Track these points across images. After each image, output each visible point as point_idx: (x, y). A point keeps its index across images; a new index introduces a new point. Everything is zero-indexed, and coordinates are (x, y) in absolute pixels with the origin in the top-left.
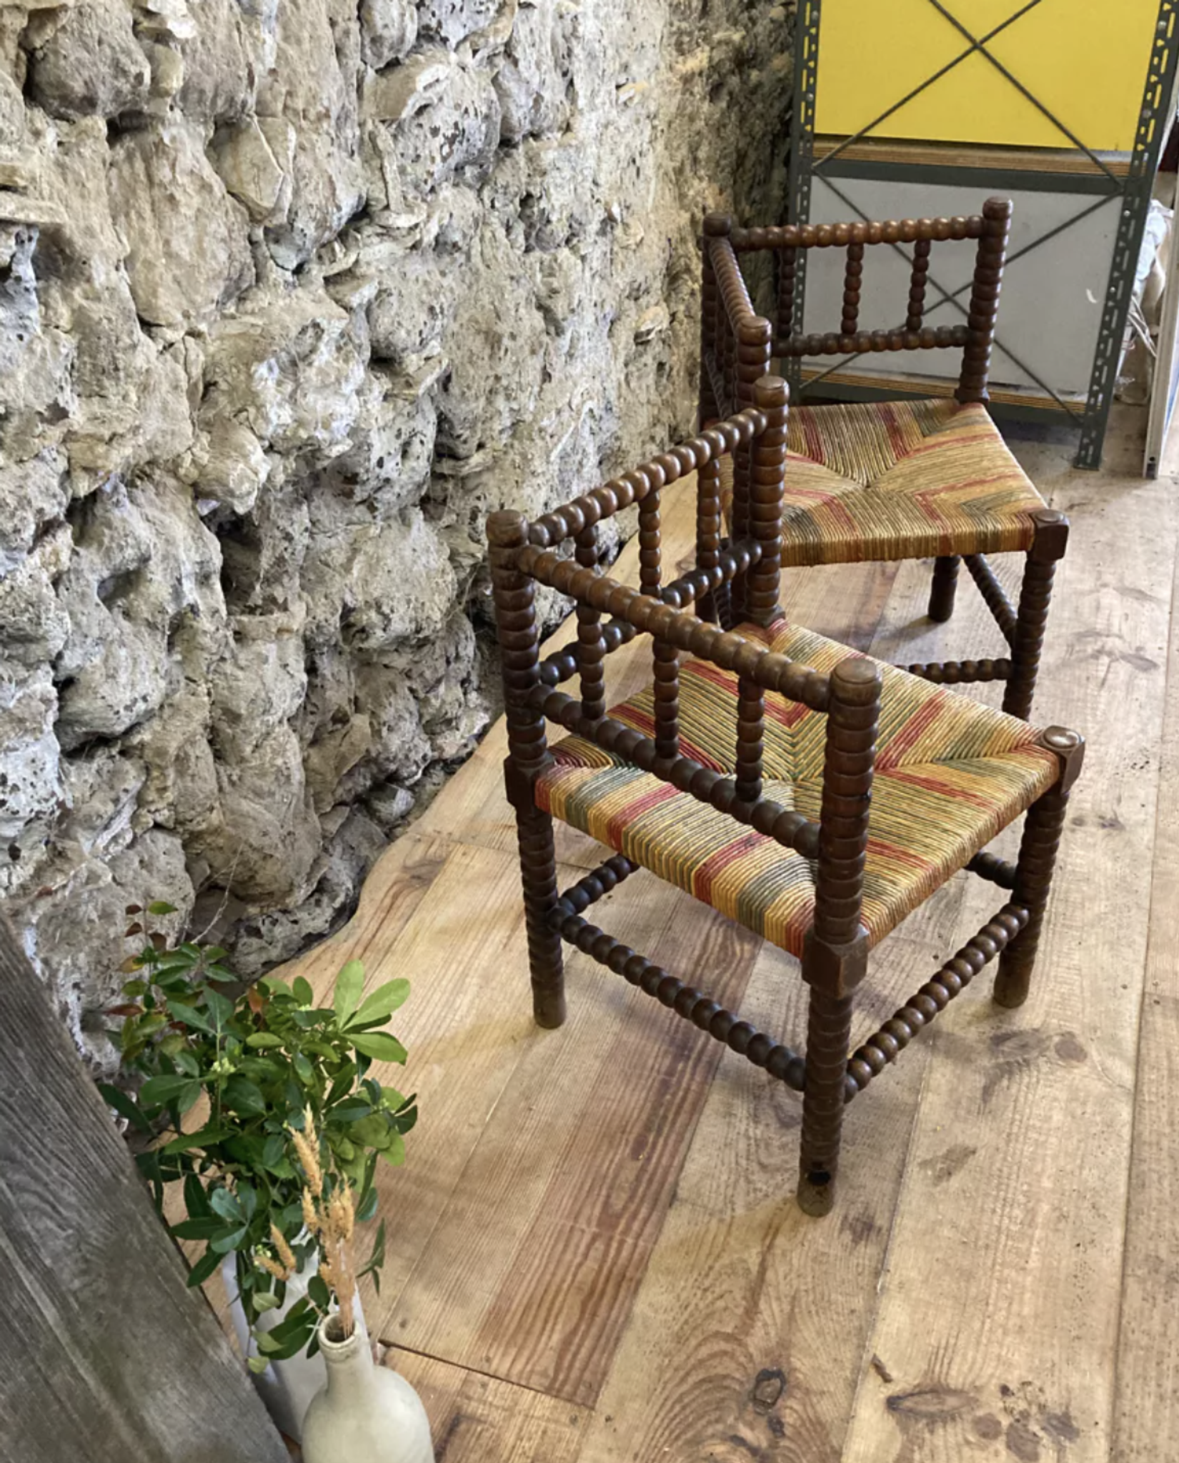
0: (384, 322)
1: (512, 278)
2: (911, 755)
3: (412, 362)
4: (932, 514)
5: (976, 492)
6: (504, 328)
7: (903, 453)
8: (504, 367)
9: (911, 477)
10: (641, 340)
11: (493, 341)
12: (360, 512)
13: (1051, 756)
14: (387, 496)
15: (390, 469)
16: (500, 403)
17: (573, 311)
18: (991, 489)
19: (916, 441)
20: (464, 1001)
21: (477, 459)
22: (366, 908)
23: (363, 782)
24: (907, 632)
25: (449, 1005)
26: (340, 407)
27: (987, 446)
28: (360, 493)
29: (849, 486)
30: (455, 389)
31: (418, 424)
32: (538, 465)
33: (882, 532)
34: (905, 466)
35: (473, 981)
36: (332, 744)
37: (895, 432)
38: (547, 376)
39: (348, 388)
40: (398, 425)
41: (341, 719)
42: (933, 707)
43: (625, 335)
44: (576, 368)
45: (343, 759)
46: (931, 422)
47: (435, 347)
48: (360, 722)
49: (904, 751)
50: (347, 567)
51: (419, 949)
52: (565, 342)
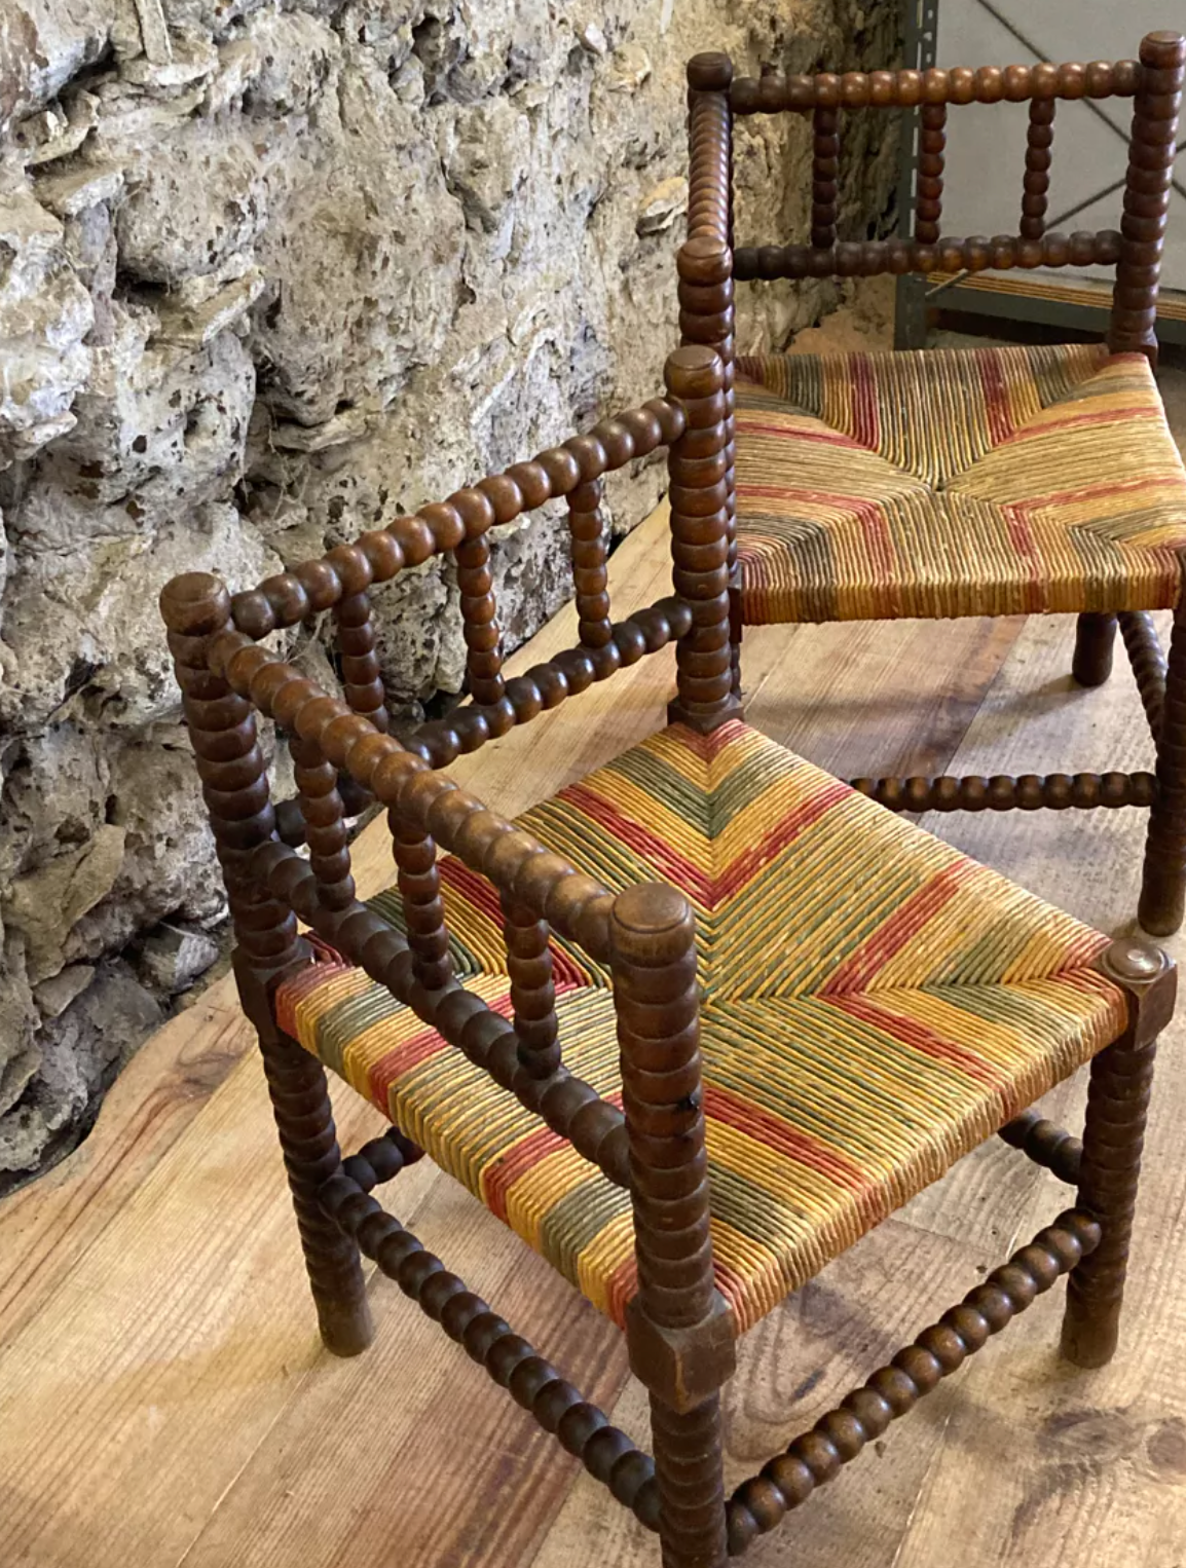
0: (143, 233)
1: (400, 148)
2: (888, 974)
3: (197, 289)
4: (1022, 543)
5: (1104, 507)
6: (382, 226)
7: (1004, 434)
8: (383, 286)
9: (1005, 478)
10: (648, 229)
11: (361, 247)
12: (113, 518)
13: (1115, 992)
14: (157, 492)
15: (160, 451)
16: (380, 339)
17: (509, 194)
18: (1123, 504)
19: (1030, 415)
20: (220, 1300)
21: (337, 425)
22: (105, 1130)
23: (119, 926)
24: (1035, 702)
25: (196, 1306)
26: (50, 370)
27: (1135, 429)
28: (108, 490)
29: (907, 487)
30: (288, 323)
31: (211, 382)
32: (448, 431)
33: (931, 575)
34: (1001, 457)
35: (242, 1265)
36: (55, 875)
37: (997, 397)
38: (465, 294)
39: (60, 340)
40: (174, 384)
41: (74, 835)
42: (941, 889)
43: (618, 224)
44: (523, 281)
45: (73, 897)
46: (1057, 383)
47: (242, 264)
48: (109, 840)
49: (880, 964)
50: (90, 603)
51: (173, 1203)
52: (501, 241)
